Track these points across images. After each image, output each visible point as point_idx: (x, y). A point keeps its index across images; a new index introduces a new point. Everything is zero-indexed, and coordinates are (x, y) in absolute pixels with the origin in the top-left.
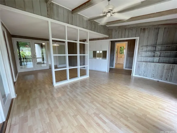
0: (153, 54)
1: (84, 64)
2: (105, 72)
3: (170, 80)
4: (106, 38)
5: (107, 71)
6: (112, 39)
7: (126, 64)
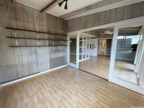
0: (121, 46)
1: (81, 53)
2: (95, 56)
3: (129, 58)
4: (96, 38)
5: (96, 56)
6: (99, 38)
7: (106, 52)
